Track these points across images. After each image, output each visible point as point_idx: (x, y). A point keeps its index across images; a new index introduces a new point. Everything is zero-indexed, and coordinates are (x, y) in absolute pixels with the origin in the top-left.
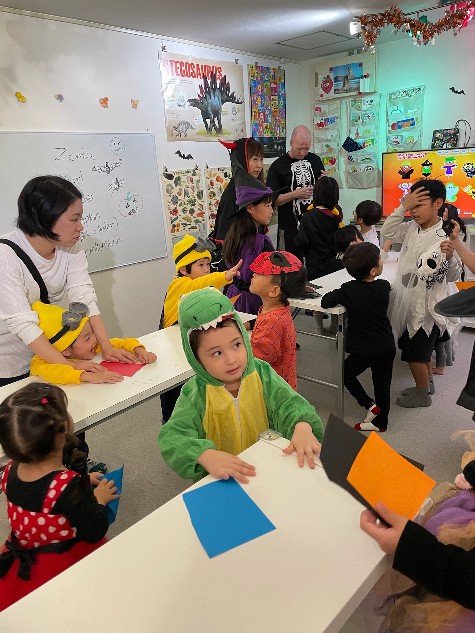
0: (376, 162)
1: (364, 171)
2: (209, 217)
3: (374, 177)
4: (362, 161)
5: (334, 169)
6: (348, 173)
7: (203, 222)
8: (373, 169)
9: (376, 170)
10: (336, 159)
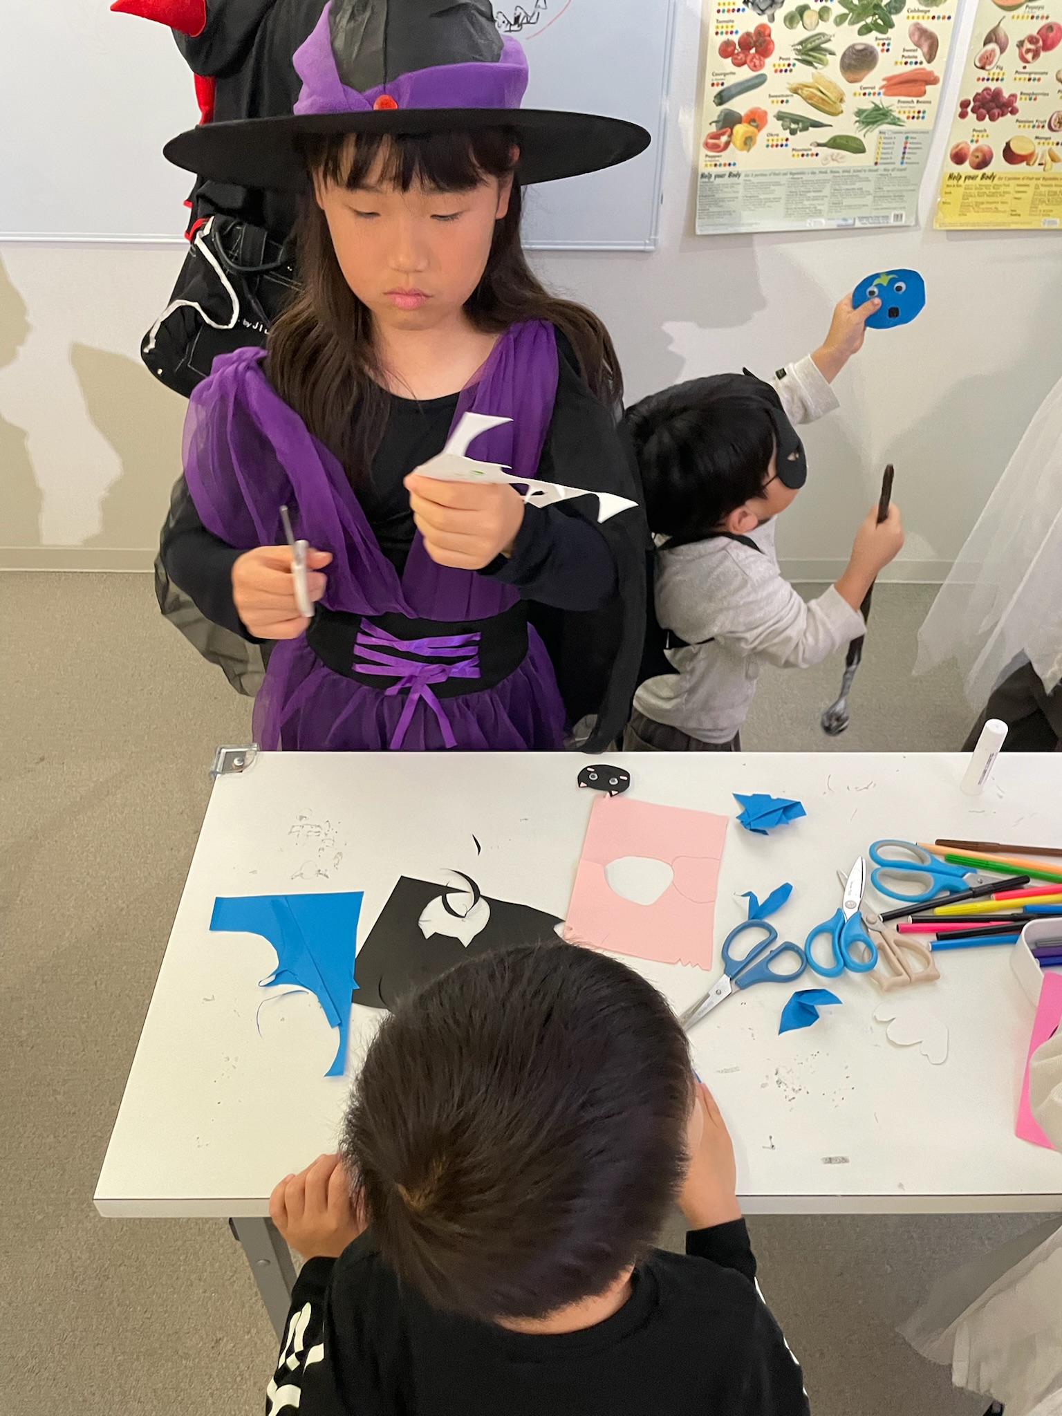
2: (965, 105)
7: (911, 125)
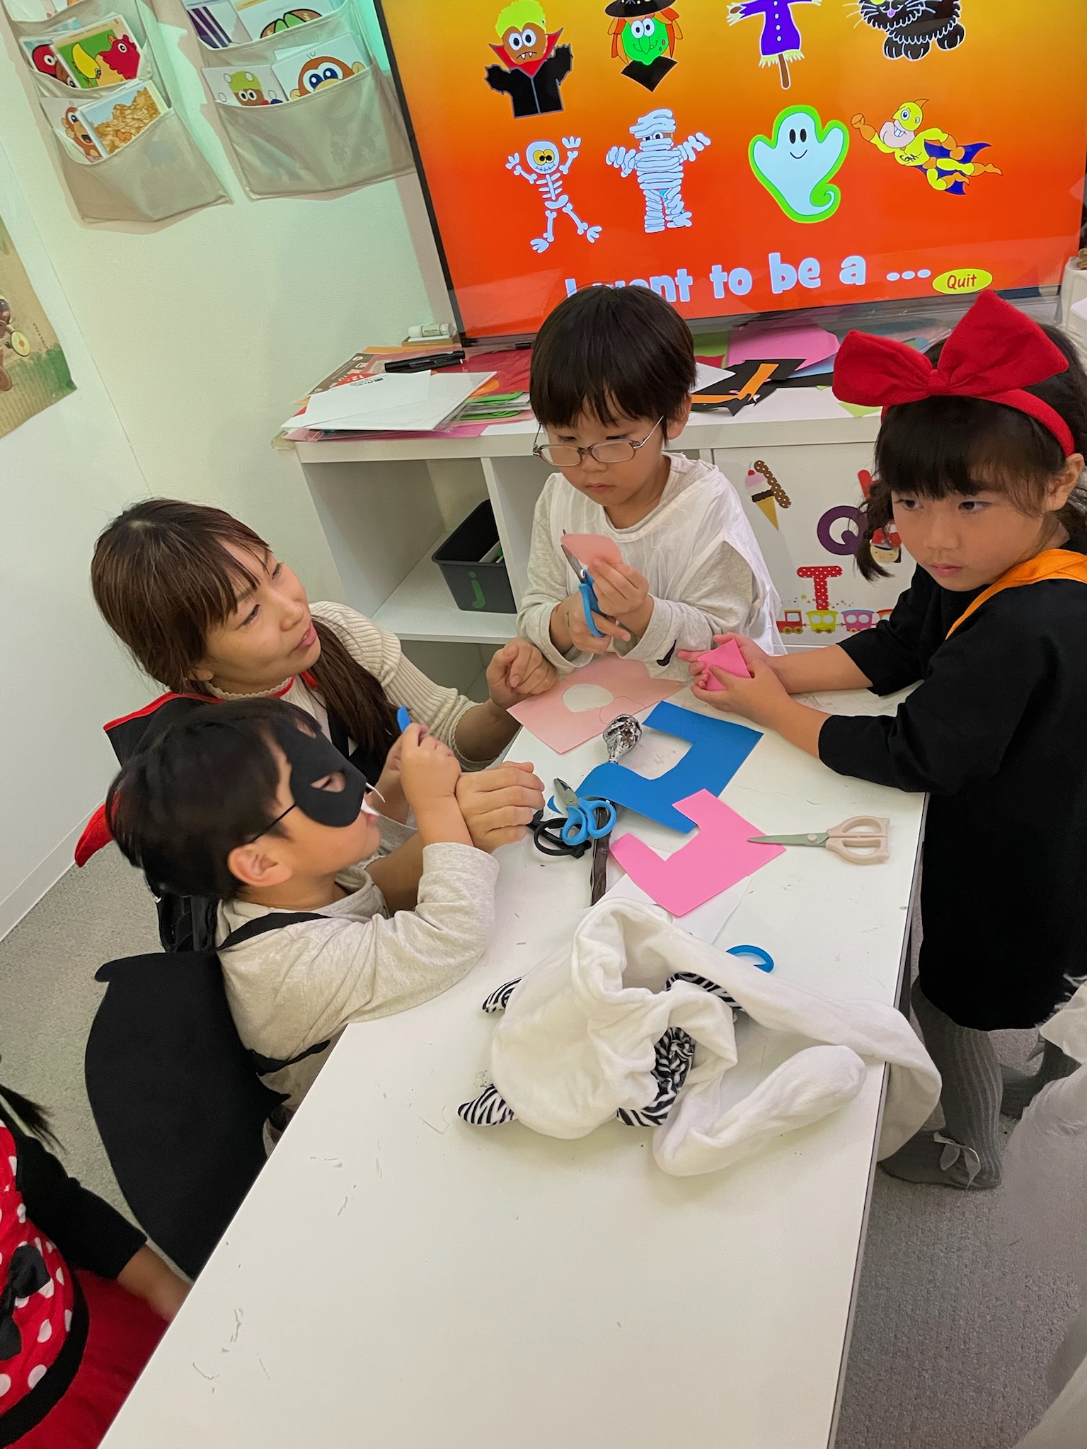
0: (348, 29)
1: (302, 90)
3: (367, 120)
4: (270, 35)
5: (141, 101)
6: (225, 115)
8: (347, 72)
9: (363, 76)
10: (133, 39)
